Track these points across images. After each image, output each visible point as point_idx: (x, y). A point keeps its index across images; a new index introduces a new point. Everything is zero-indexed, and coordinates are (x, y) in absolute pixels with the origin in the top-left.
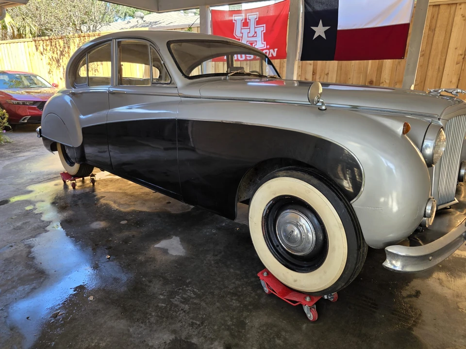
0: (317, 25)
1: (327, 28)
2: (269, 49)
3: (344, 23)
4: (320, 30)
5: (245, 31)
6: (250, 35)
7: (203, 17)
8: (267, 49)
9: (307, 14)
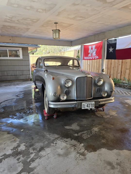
0: (110, 48)
1: (113, 49)
2: (97, 56)
3: (118, 47)
4: (111, 50)
5: (91, 51)
6: (92, 52)
7: (81, 47)
8: (96, 56)
9: (108, 45)
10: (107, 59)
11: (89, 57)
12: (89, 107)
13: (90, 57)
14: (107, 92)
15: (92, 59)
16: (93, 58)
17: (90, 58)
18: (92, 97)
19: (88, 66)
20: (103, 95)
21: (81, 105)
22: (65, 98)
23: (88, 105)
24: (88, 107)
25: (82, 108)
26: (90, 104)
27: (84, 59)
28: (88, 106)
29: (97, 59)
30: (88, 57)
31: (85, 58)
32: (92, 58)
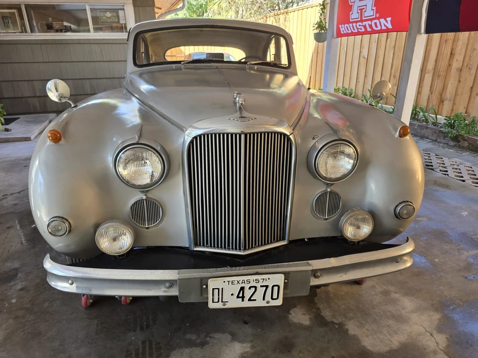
10: (429, 31)
11: (354, 24)
12: (250, 300)
13: (356, 22)
14: (373, 215)
15: (363, 30)
16: (369, 29)
17: (358, 29)
18: (284, 239)
19: (363, 62)
20: (350, 232)
21: (204, 291)
22: (126, 242)
23: (242, 289)
24: (247, 298)
25: (211, 305)
26: (258, 285)
27: (339, 35)
28: (243, 297)
29: (388, 31)
30: (351, 25)
31: (343, 29)
32: (365, 27)
